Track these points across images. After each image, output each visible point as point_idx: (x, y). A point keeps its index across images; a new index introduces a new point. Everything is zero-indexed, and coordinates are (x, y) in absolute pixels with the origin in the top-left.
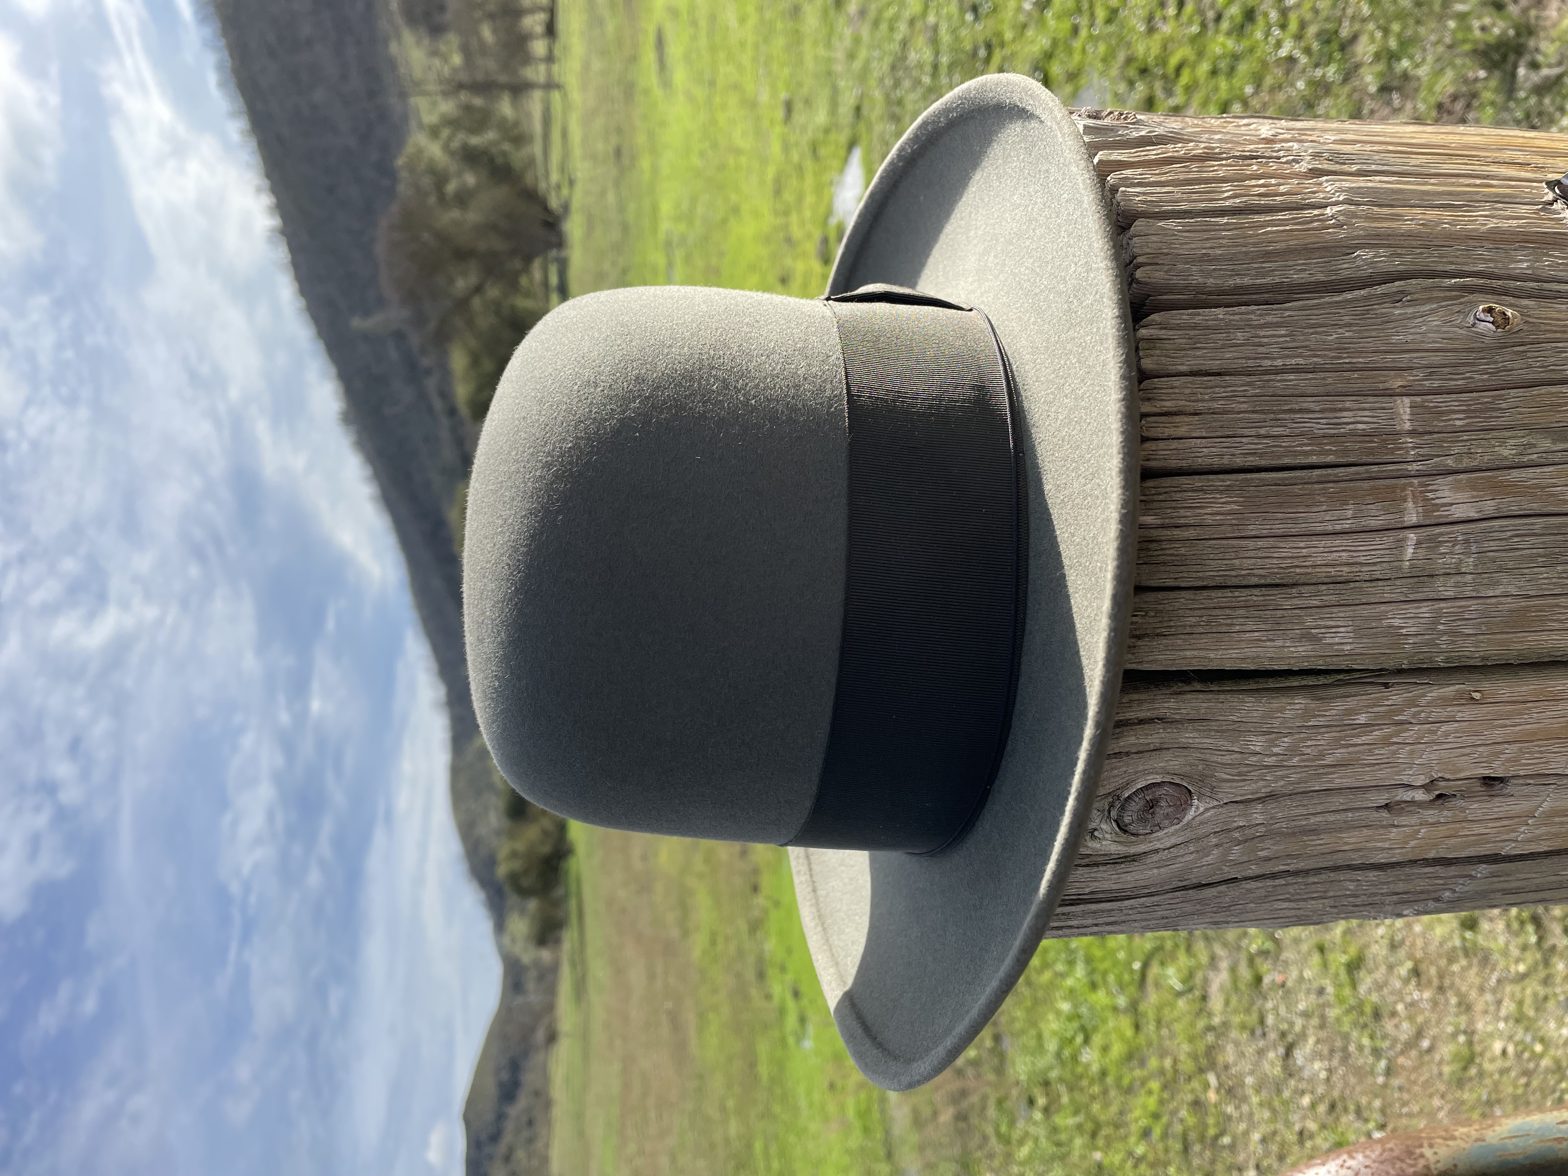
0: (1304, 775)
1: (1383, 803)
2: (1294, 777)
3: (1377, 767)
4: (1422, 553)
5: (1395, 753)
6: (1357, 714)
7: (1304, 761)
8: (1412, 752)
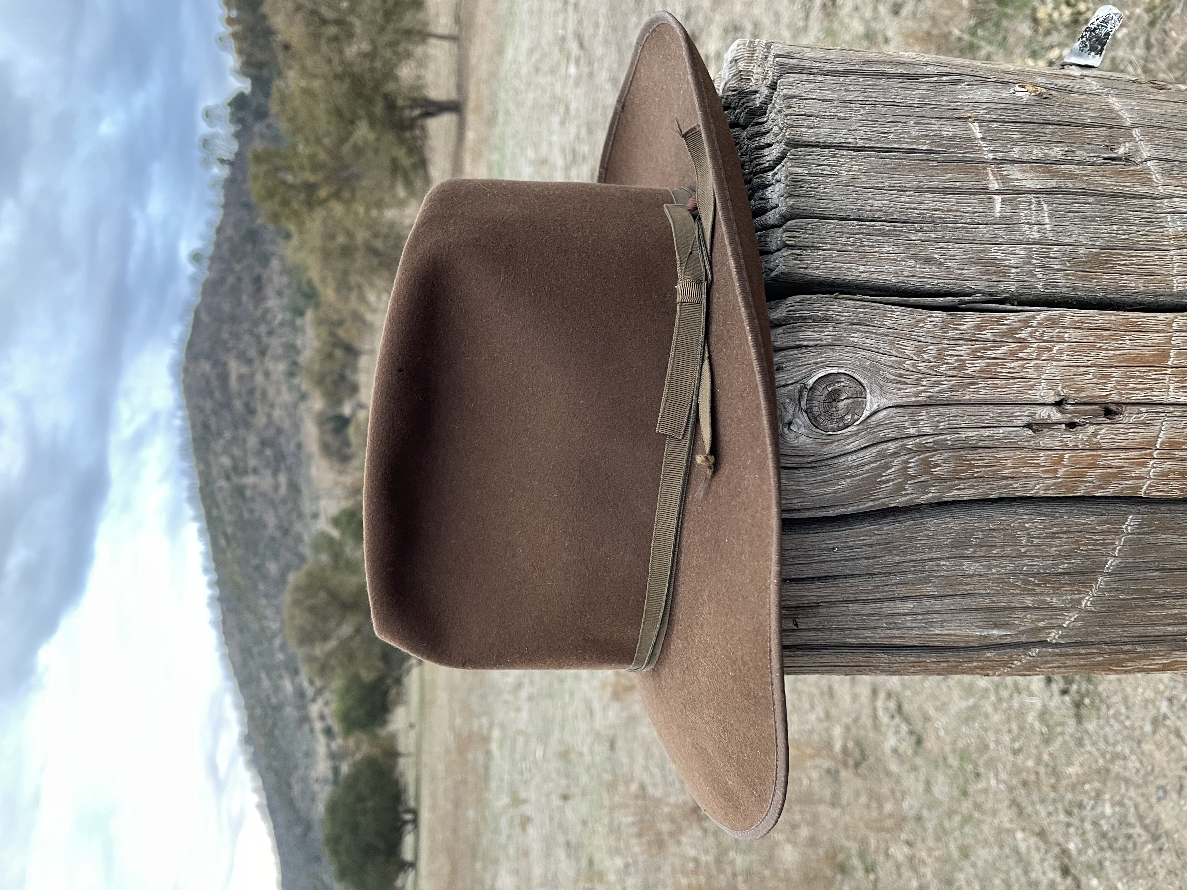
0: (952, 383)
1: (1025, 420)
2: (946, 385)
3: (1012, 381)
4: (1008, 208)
5: (1023, 366)
6: (984, 330)
7: (951, 369)
8: (1037, 367)
